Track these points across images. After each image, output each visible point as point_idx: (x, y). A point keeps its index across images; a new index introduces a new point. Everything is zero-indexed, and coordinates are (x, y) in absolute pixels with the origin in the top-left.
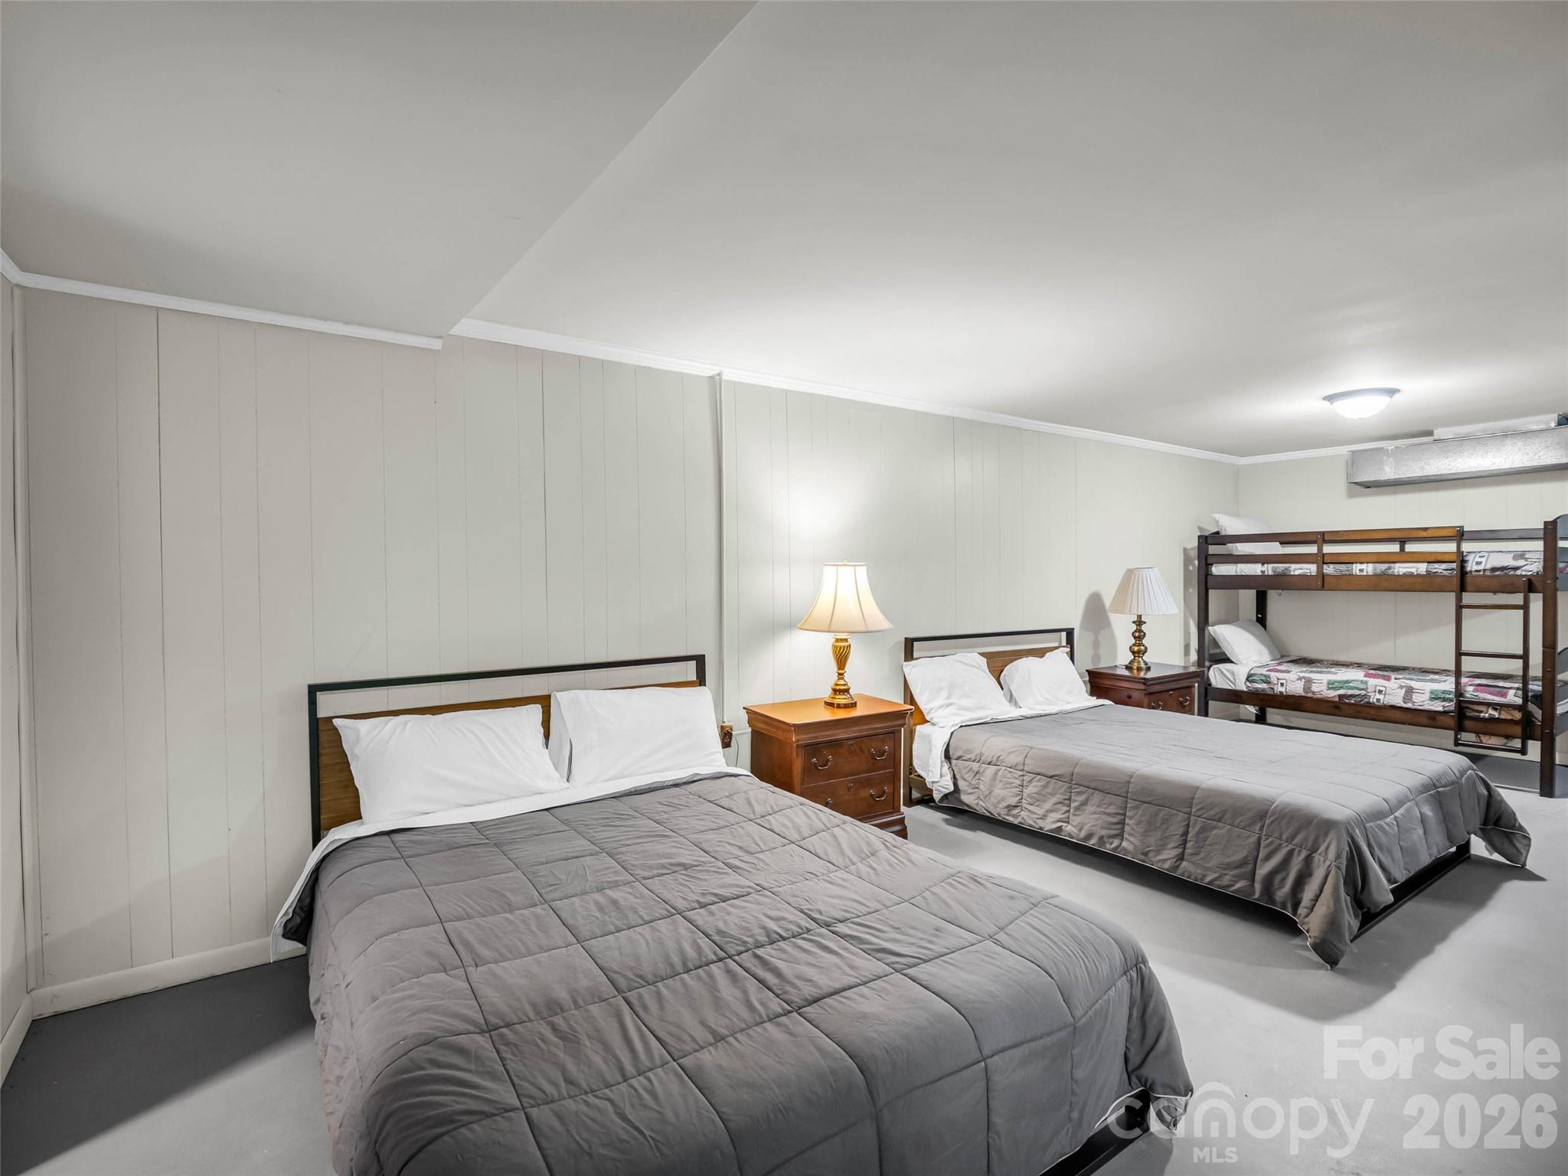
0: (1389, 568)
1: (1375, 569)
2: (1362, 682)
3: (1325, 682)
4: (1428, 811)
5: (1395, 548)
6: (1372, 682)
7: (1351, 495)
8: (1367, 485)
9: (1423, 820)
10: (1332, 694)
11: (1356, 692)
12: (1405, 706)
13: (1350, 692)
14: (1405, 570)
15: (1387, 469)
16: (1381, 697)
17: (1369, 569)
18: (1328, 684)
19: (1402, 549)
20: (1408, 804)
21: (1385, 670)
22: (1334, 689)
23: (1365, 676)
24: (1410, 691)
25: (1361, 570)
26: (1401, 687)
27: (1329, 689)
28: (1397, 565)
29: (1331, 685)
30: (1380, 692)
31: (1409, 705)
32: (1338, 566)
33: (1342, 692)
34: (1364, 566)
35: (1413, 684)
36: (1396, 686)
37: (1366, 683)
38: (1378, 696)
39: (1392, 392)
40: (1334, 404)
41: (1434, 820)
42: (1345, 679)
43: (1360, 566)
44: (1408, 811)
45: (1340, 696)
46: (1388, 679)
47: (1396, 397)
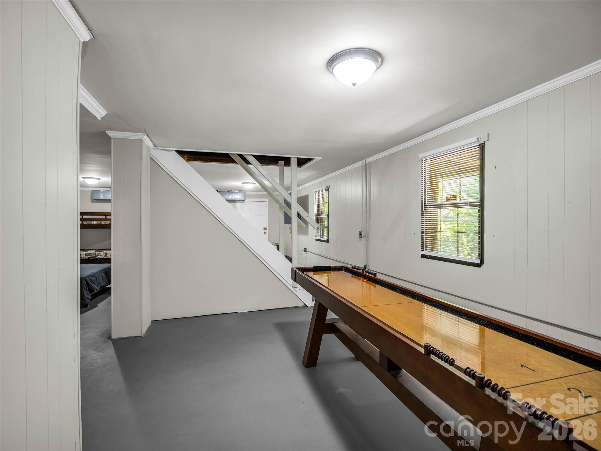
0: (101, 222)
1: (97, 223)
2: (94, 253)
3: (84, 254)
4: (103, 275)
5: (104, 217)
6: (97, 253)
7: (92, 202)
8: (97, 200)
9: (102, 276)
10: (86, 257)
11: (93, 256)
12: (105, 258)
13: (91, 256)
14: (104, 223)
15: (101, 196)
16: (99, 256)
17: (96, 223)
18: (85, 255)
19: (106, 217)
20: (99, 273)
21: (100, 250)
22: (87, 256)
23: (95, 251)
24: (106, 254)
25: (94, 223)
26: (104, 253)
27: (85, 256)
28: (103, 222)
29: (86, 255)
30: (99, 255)
31: (106, 257)
32: (87, 222)
33: (89, 256)
34: (94, 222)
35: (107, 252)
36: (103, 253)
37: (96, 253)
38: (98, 256)
39: (99, 179)
40: (85, 180)
41: (105, 276)
42: (90, 253)
43: (93, 222)
44: (99, 275)
45: (89, 258)
46: (101, 252)
47: (100, 180)
